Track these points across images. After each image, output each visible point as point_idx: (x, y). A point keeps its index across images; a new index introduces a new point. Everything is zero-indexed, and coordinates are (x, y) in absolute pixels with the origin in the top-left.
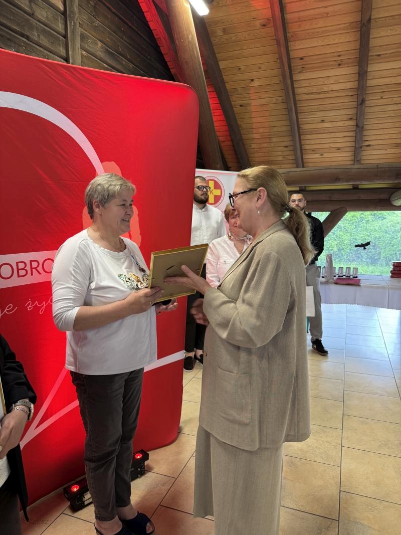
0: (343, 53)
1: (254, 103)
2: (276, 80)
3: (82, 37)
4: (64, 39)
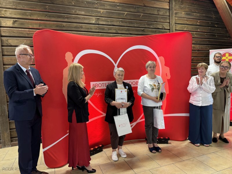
3: (176, 13)
4: (169, 17)
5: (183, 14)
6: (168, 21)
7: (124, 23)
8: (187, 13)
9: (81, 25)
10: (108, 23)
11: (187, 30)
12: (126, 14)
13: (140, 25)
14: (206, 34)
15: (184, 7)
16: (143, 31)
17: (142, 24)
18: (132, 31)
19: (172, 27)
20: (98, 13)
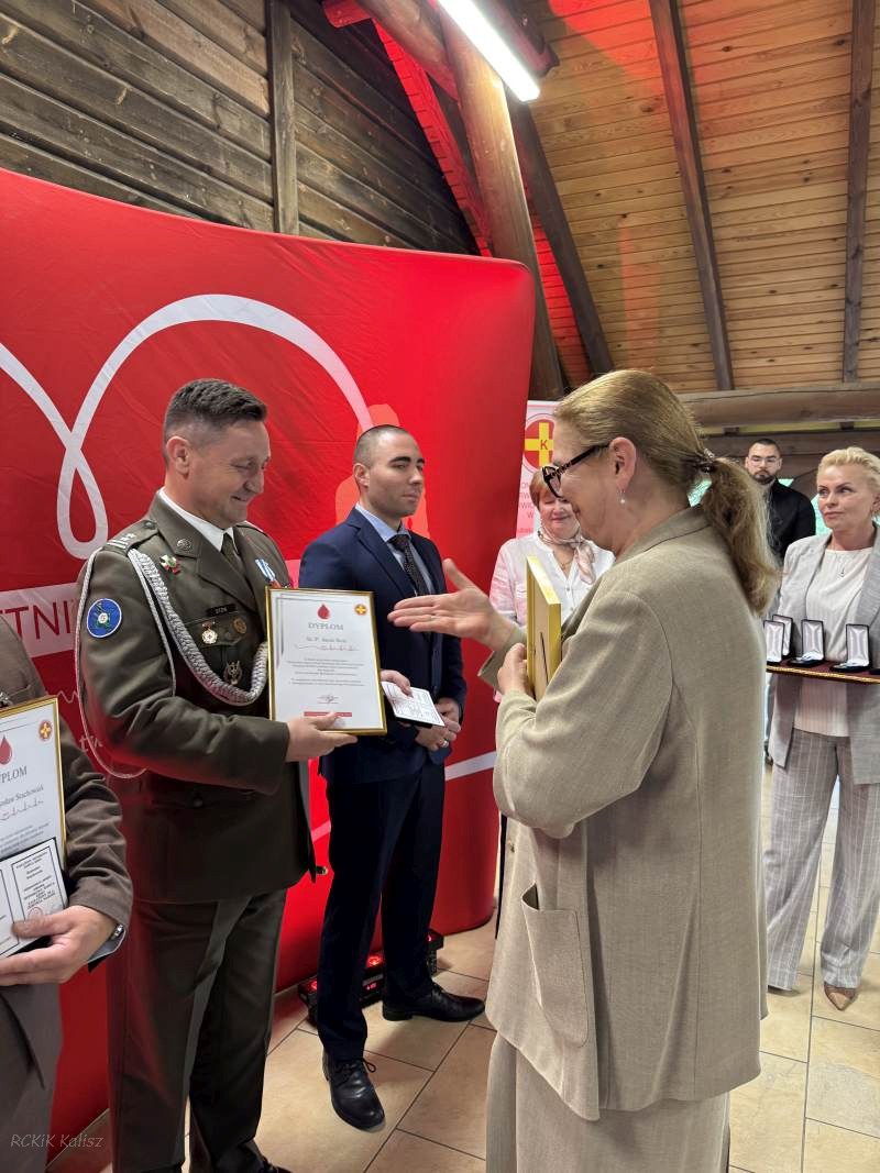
0: (814, 157)
1: (627, 259)
2: (672, 214)
3: (301, 159)
4: (269, 166)
5: (326, 175)
8: (343, 172)
12: (12, 33)
13: (116, 157)
15: (333, 134)
17: (122, 154)
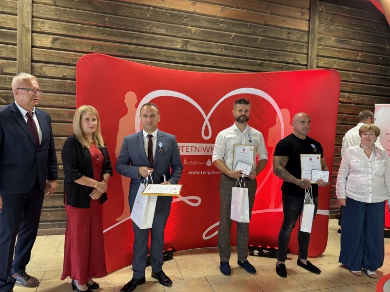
3: (320, 39)
4: (307, 44)
5: (332, 41)
6: (305, 51)
7: (229, 52)
8: (339, 39)
9: (157, 51)
10: (202, 49)
11: (338, 68)
12: (233, 36)
13: (256, 55)
14: (372, 77)
15: (336, 28)
16: (260, 65)
17: (258, 54)
18: (241, 64)
19: (312, 62)
20: (188, 32)
